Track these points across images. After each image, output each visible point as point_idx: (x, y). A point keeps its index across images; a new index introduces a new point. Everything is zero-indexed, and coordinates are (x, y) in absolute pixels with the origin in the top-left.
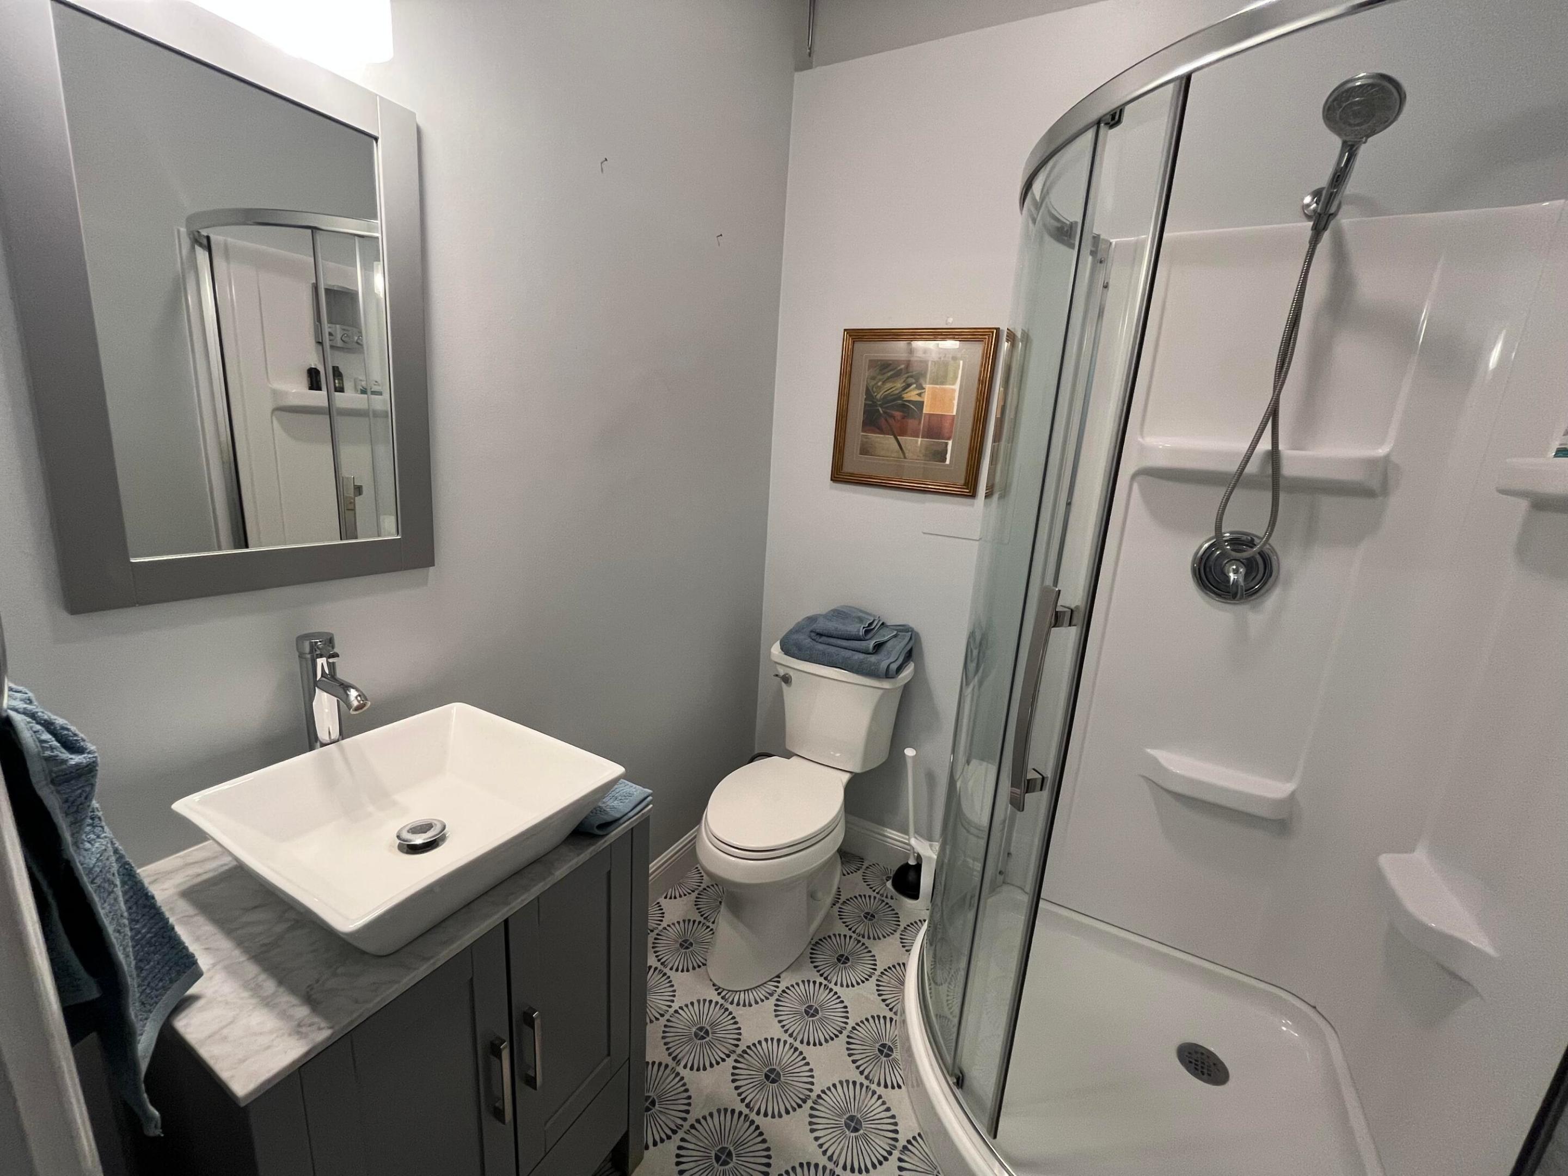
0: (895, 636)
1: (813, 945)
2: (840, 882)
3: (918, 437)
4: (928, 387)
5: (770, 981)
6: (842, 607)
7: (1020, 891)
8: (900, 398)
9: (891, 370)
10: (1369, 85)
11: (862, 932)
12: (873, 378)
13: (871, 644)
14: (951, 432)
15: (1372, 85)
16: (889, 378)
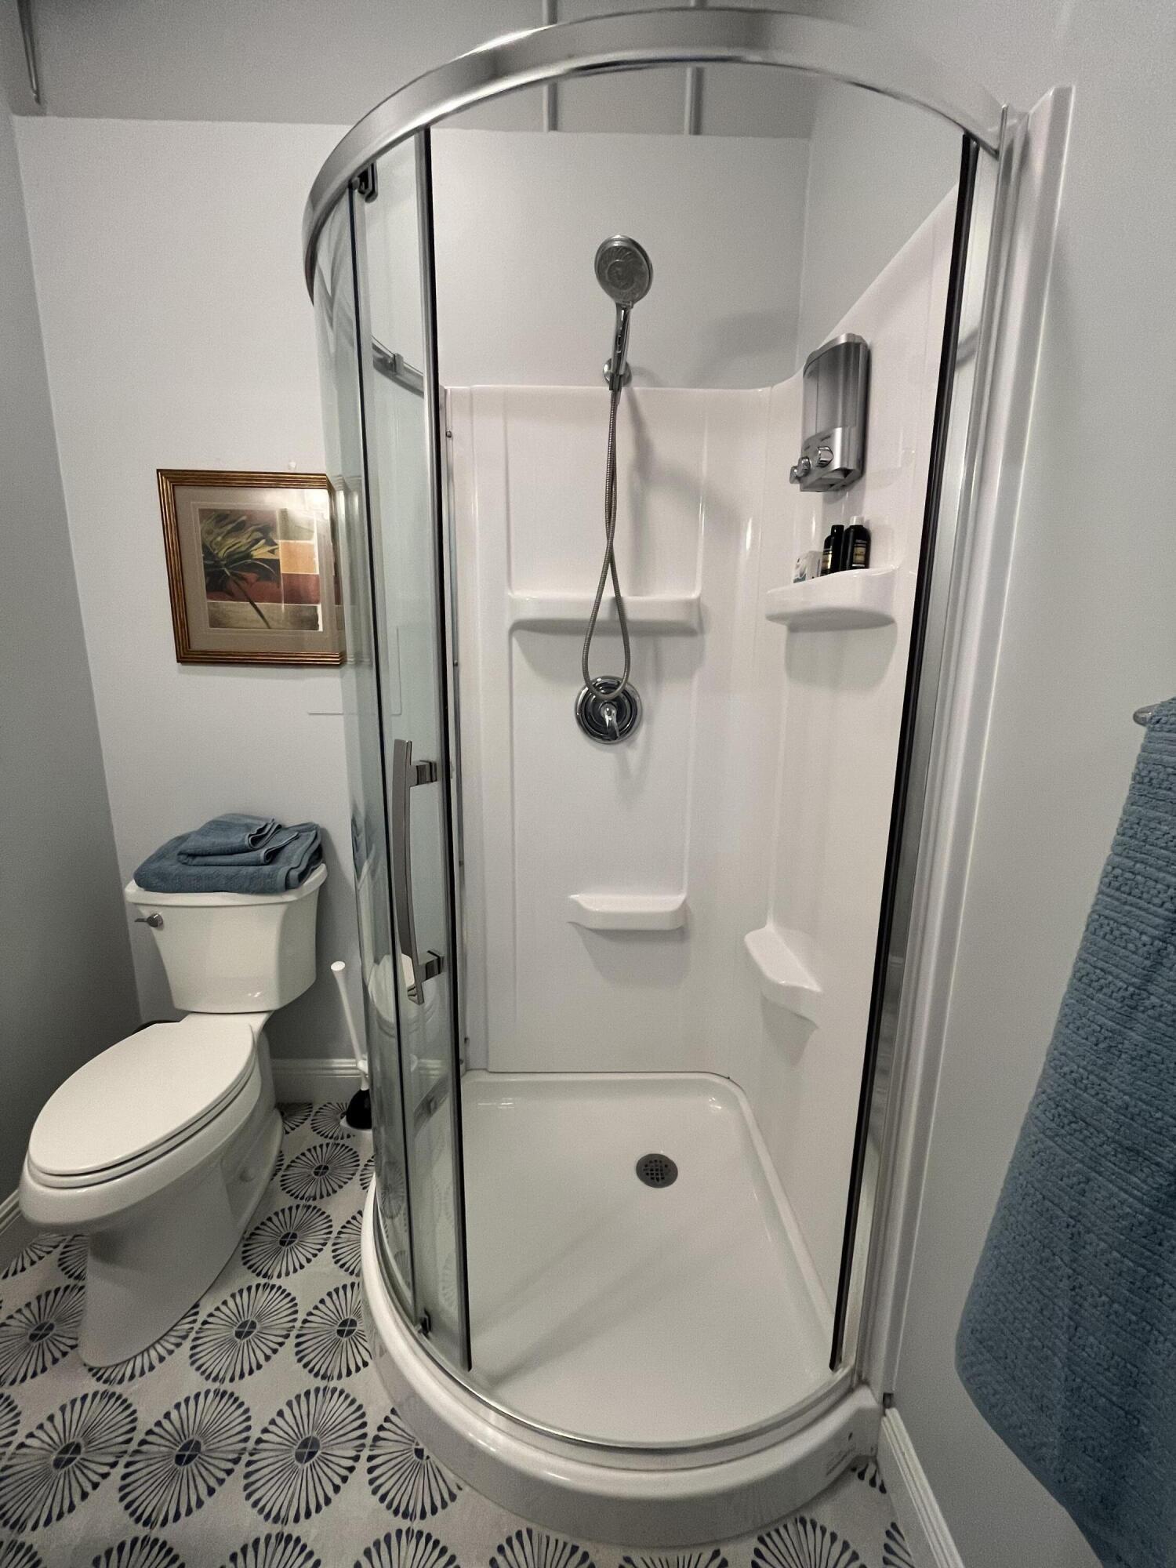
0: (297, 838)
1: (247, 1239)
2: (282, 1142)
3: (280, 602)
4: (280, 542)
5: (183, 1318)
6: (226, 816)
7: (484, 1072)
8: (248, 556)
9: (230, 523)
10: (624, 248)
11: (313, 1194)
12: (209, 533)
13: (262, 853)
14: (318, 594)
15: (626, 249)
16: (229, 532)
